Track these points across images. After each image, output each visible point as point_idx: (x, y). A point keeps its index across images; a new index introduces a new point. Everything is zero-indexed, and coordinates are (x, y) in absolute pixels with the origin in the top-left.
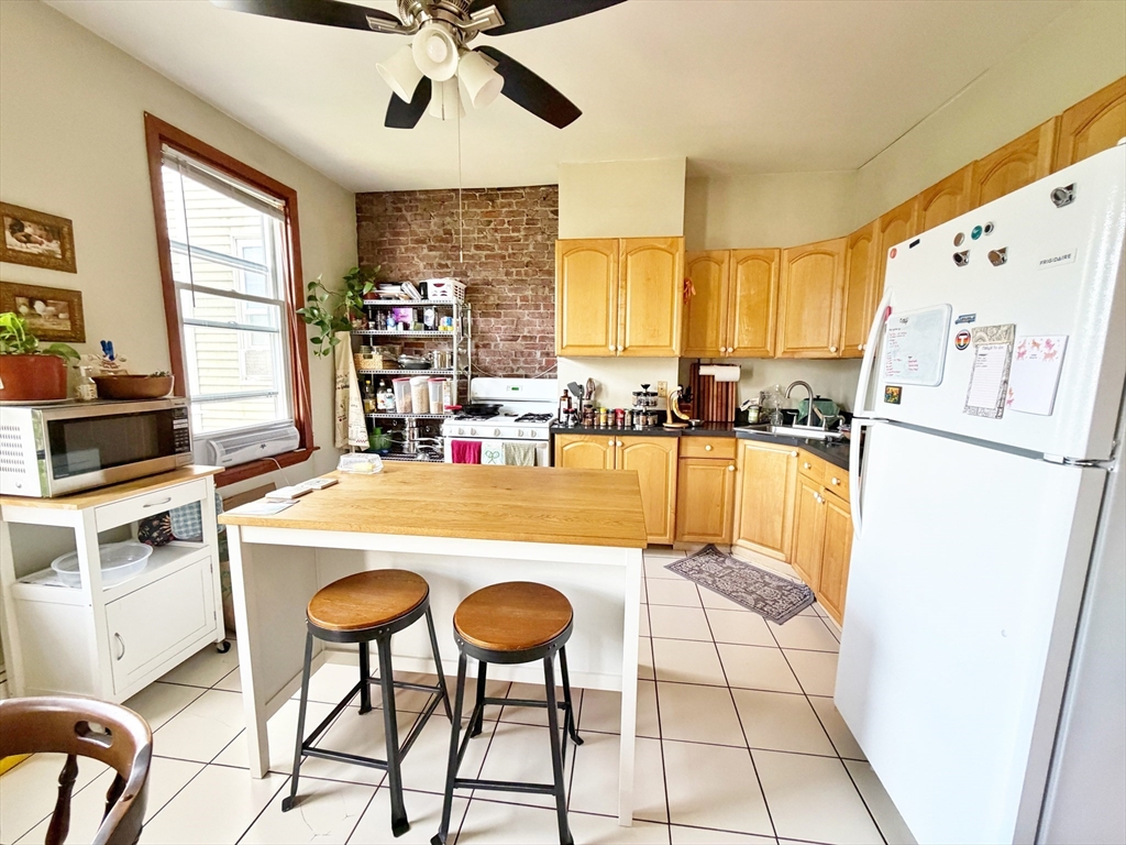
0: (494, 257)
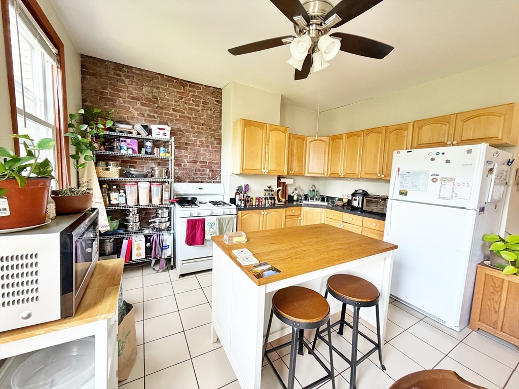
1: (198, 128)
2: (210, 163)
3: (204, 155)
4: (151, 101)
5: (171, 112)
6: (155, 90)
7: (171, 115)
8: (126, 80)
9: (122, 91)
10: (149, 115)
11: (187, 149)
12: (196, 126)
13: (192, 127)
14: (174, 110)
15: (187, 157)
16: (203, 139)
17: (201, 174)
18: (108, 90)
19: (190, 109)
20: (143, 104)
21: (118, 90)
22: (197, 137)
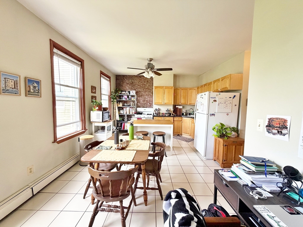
0: (141, 87)
1: (145, 90)
2: (149, 101)
3: (147, 98)
4: (131, 84)
5: (137, 86)
6: (133, 80)
7: (137, 87)
8: (125, 79)
9: (125, 82)
10: (131, 88)
11: (141, 97)
12: (144, 89)
13: (143, 90)
14: (138, 85)
15: (141, 100)
16: (147, 93)
17: (146, 105)
18: (122, 83)
19: (143, 84)
20: (129, 85)
21: (124, 82)
22: (145, 93)
